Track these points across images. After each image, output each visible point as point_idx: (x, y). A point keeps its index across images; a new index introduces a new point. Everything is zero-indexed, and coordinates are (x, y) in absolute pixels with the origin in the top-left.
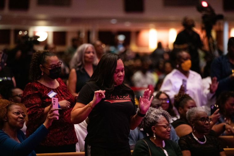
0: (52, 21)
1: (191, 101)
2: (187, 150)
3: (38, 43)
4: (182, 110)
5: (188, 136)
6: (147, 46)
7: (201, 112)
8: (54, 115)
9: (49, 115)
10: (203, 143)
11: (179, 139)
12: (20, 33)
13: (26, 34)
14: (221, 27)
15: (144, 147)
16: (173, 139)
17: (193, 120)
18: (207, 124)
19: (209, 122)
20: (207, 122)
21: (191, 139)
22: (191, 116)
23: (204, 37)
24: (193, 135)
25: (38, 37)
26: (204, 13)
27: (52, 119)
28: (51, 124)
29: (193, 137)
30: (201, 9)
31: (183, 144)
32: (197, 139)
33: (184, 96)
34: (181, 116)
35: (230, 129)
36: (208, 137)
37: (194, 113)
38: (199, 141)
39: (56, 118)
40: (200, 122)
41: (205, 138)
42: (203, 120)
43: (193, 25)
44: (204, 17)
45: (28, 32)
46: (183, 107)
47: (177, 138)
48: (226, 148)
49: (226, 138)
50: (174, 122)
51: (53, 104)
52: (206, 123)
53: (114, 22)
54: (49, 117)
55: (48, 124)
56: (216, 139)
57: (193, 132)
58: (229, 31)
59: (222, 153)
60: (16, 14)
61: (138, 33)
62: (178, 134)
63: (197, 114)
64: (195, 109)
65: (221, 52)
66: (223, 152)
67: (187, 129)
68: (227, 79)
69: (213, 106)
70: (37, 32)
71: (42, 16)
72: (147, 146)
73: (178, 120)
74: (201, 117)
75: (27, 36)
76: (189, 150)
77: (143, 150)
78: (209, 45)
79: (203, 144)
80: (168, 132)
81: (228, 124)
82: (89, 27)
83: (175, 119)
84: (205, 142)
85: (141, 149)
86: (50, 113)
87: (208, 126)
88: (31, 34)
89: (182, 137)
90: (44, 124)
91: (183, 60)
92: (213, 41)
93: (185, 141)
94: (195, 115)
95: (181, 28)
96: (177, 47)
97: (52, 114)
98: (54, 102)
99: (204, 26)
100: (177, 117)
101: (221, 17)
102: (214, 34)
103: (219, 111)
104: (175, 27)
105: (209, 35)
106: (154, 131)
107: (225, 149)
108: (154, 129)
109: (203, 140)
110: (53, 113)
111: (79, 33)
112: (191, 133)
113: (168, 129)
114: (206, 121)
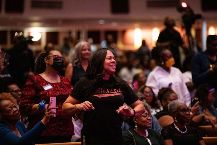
0: (45, 22)
1: (174, 94)
2: (169, 139)
3: (33, 43)
4: (165, 102)
5: (170, 126)
6: (133, 44)
7: (181, 104)
8: (51, 113)
9: (47, 113)
10: (184, 132)
11: (162, 129)
12: (16, 34)
13: (21, 35)
14: (200, 25)
15: (129, 136)
16: (156, 129)
17: (175, 111)
18: (188, 115)
19: (189, 113)
20: (188, 113)
21: (173, 129)
22: (173, 108)
23: (184, 35)
24: (175, 125)
25: (32, 37)
26: (184, 13)
27: (49, 117)
28: (48, 121)
29: (175, 127)
30: (181, 9)
31: (166, 134)
32: (178, 129)
33: (167, 90)
34: (163, 108)
35: (209, 119)
36: (189, 127)
37: (175, 105)
38: (180, 131)
39: (54, 116)
40: (181, 113)
41: (186, 128)
42: (183, 111)
43: (174, 25)
44: (184, 17)
45: (23, 32)
46: (166, 100)
47: (160, 128)
48: (206, 137)
49: (205, 128)
50: (158, 113)
51: (51, 103)
52: (186, 114)
53: (101, 22)
54: (47, 115)
55: (46, 121)
56: (196, 129)
57: (175, 122)
58: (208, 29)
59: (201, 142)
60: (12, 17)
61: (124, 32)
62: (161, 125)
63: (178, 105)
64: (176, 101)
65: (200, 49)
66: (202, 140)
67: (169, 120)
68: (205, 73)
69: (193, 99)
70: (31, 33)
71: (36, 18)
72: (132, 136)
73: (161, 111)
74: (182, 108)
75: (22, 37)
76: (171, 139)
77: (128, 140)
78: (189, 42)
79: (184, 134)
80: (148, 121)
81: (207, 115)
82: (79, 27)
83: (158, 111)
84: (186, 131)
85: (126, 139)
86: (48, 111)
87: (189, 116)
88: (26, 35)
89: (164, 127)
90: (42, 121)
91: (167, 58)
92: (192, 38)
93: (167, 131)
94: (176, 107)
95: (163, 28)
96: (159, 44)
97: (49, 112)
98: (52, 101)
99: (183, 25)
100: (160, 109)
101: (199, 17)
102: (193, 33)
103: (198, 103)
104: (158, 27)
105: (188, 33)
106: (135, 122)
107: (204, 138)
108: (135, 120)
109: (183, 130)
110: (51, 111)
111: (70, 33)
112: (173, 124)
113: (148, 118)
114: (186, 112)
